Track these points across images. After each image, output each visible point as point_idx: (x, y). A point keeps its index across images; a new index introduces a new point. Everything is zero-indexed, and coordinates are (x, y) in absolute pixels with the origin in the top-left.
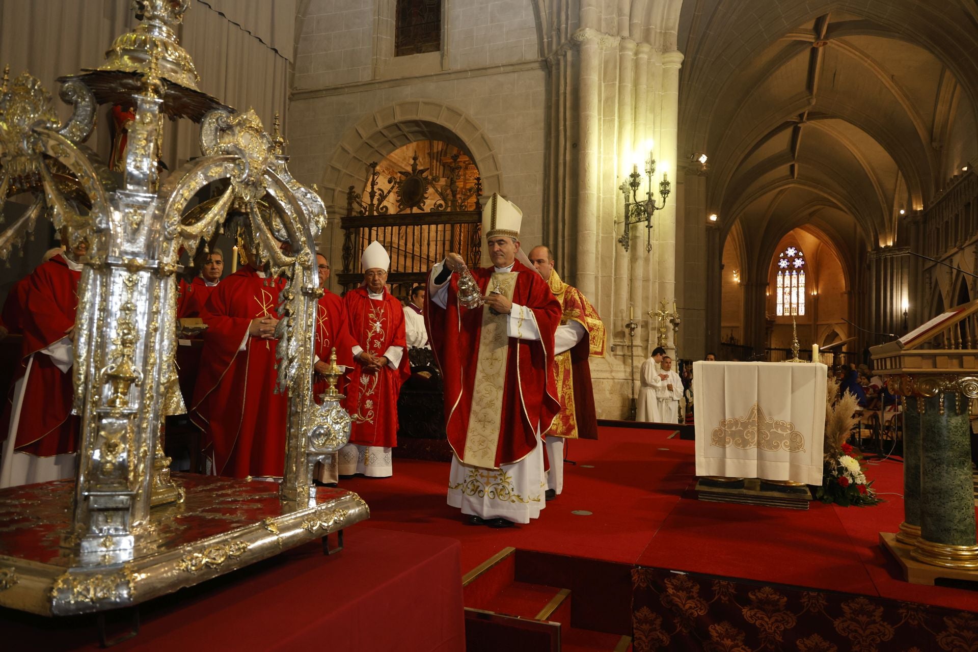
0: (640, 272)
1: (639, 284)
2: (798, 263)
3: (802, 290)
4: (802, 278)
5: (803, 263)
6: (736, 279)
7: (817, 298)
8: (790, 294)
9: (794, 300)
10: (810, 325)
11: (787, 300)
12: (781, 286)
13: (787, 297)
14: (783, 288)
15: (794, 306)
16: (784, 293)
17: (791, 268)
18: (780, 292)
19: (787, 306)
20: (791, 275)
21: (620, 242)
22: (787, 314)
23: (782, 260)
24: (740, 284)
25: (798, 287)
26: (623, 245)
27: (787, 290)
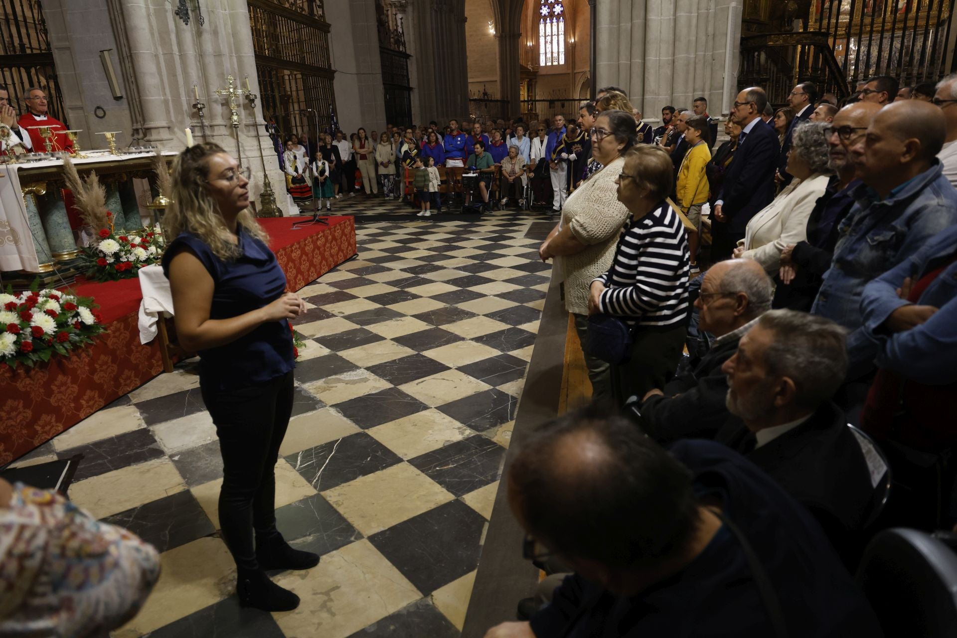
0: (209, 47)
1: (210, 60)
2: (558, 9)
3: (562, 38)
4: (562, 25)
5: (562, 9)
6: (492, 31)
7: (574, 46)
8: (551, 43)
9: (555, 50)
10: (569, 74)
11: (549, 50)
12: (543, 35)
13: (549, 45)
14: (545, 37)
15: (555, 55)
16: (546, 42)
17: (551, 15)
18: (542, 40)
19: (549, 55)
20: (552, 23)
21: (177, 14)
22: (549, 64)
23: (543, 7)
24: (495, 36)
25: (558, 35)
26: (181, 18)
27: (549, 39)
